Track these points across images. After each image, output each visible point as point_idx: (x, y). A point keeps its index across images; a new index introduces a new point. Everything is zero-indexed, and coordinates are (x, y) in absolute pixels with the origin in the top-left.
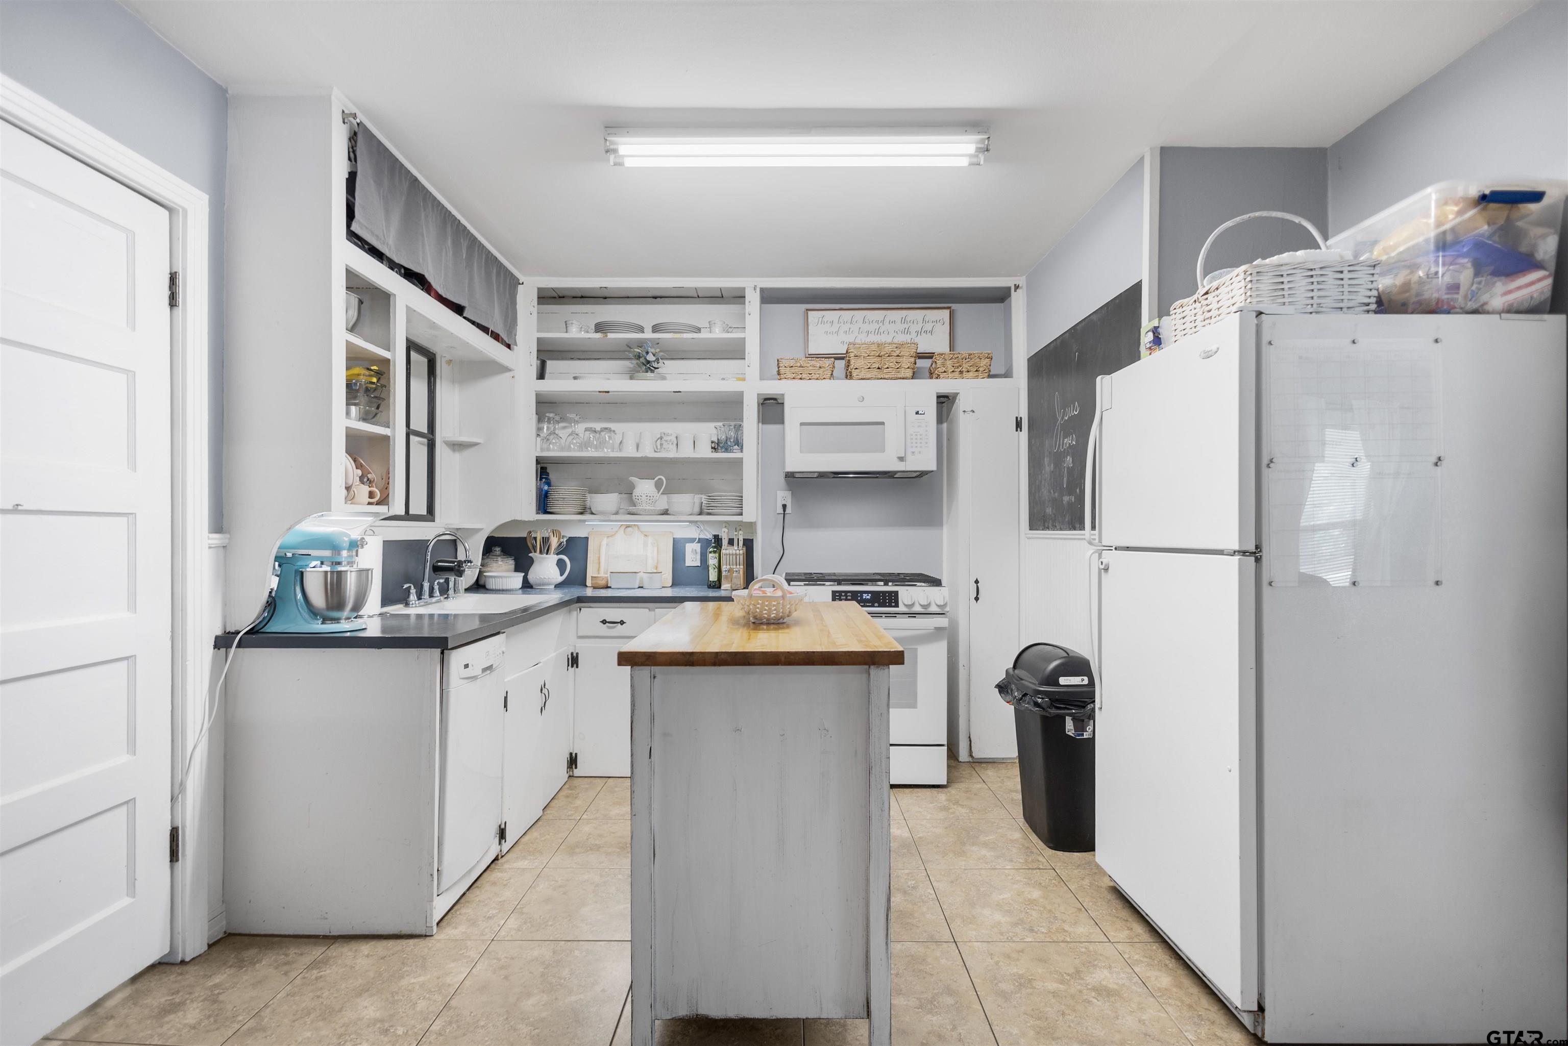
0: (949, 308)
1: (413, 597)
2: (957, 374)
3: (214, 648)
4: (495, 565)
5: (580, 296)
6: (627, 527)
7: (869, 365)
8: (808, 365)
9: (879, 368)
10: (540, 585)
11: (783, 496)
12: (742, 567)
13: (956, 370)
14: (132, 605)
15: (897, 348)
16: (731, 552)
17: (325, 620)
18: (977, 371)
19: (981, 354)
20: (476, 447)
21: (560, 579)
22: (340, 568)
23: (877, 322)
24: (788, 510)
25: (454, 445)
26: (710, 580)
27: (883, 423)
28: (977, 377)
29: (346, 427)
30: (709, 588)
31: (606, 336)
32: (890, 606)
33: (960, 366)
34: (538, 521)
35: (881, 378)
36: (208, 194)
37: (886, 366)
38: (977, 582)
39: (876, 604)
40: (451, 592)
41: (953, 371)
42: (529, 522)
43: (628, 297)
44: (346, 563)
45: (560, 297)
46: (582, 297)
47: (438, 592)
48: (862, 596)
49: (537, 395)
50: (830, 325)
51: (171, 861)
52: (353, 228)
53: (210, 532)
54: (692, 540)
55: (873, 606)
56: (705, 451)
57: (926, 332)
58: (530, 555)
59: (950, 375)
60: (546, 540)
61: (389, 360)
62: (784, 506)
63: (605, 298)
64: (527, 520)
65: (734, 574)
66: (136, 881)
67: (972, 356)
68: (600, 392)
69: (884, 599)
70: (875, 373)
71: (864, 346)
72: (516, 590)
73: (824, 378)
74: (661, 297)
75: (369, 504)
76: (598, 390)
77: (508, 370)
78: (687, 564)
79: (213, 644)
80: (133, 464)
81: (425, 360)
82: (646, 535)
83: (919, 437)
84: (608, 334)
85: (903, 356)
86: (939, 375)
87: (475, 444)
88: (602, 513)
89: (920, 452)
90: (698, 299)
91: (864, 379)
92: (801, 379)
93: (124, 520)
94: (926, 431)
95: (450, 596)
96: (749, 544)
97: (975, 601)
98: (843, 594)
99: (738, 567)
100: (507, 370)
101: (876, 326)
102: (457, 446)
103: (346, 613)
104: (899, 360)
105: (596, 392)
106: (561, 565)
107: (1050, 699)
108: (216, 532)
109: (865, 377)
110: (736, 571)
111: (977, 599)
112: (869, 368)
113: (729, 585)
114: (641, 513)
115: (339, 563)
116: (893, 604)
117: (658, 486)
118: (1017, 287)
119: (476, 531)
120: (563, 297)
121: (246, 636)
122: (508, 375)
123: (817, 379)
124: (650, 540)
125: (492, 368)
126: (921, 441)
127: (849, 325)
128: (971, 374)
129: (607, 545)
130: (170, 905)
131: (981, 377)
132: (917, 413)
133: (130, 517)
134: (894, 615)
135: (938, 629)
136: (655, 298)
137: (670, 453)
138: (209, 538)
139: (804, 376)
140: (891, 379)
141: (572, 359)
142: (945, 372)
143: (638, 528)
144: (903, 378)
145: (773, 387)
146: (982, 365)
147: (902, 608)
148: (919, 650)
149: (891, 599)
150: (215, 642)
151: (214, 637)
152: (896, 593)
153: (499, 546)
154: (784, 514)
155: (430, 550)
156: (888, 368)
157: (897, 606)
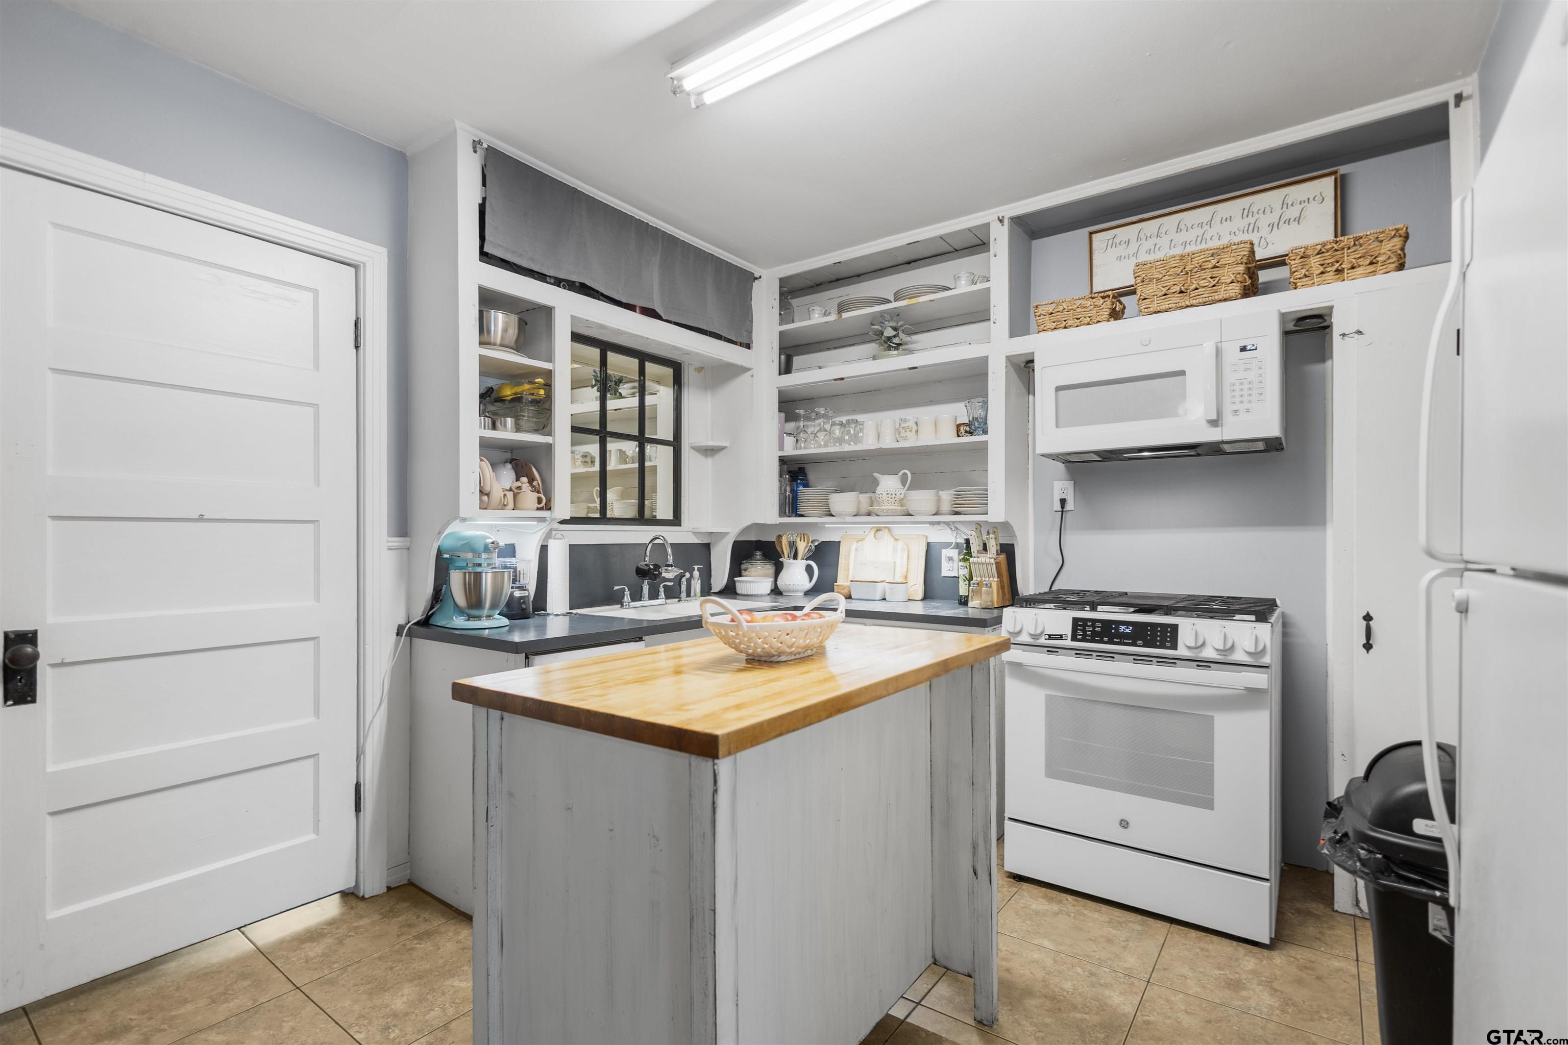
0: (1335, 173)
1: (627, 598)
2: (1329, 276)
3: (397, 635)
4: (753, 569)
5: (835, 279)
6: (878, 530)
7: (1164, 290)
8: (1075, 307)
9: (1181, 292)
10: (789, 592)
11: (1062, 487)
12: (996, 579)
13: (1329, 269)
14: (317, 597)
15: (1213, 255)
16: (983, 560)
17: (470, 617)
18: (1371, 263)
19: (1383, 232)
20: (724, 451)
21: (808, 585)
22: (479, 570)
23: (1201, 225)
24: (1070, 506)
25: (706, 450)
26: (961, 594)
27: (1182, 373)
28: (1374, 273)
29: (480, 437)
30: (960, 604)
31: (841, 316)
32: (1162, 646)
33: (1338, 262)
34: (781, 525)
35: (1187, 306)
36: (386, 247)
37: (1193, 287)
38: (1368, 618)
39: (1140, 642)
40: (683, 595)
41: (1322, 273)
42: (776, 525)
43: (881, 269)
44: (486, 565)
45: (818, 285)
46: (838, 280)
47: (663, 594)
48: (1117, 629)
49: (780, 392)
50: (1124, 246)
51: (356, 810)
52: (486, 249)
53: (389, 536)
54: (947, 545)
55: (1134, 644)
56: (948, 437)
57: (1288, 221)
58: (781, 559)
59: (1316, 280)
60: (792, 545)
61: (551, 370)
62: (1063, 502)
63: (859, 276)
64: (770, 523)
65: (983, 589)
66: (320, 823)
67: (1361, 241)
68: (835, 380)
69: (1154, 635)
70: (1175, 299)
71: (1159, 263)
72: (762, 596)
73: (1098, 322)
74: (915, 261)
75: (538, 509)
76: (832, 378)
77: (748, 369)
78: (943, 574)
79: (396, 631)
80: (317, 482)
81: (669, 371)
82: (896, 539)
83: (1246, 386)
84: (843, 314)
85: (1224, 266)
86: (1295, 284)
87: (721, 449)
88: (841, 515)
89: (1248, 410)
90: (956, 253)
91: (1159, 312)
92: (1065, 328)
93: (311, 526)
94: (1261, 375)
95: (682, 599)
96: (1008, 551)
97: (1365, 651)
98: (1089, 624)
99: (991, 579)
100: (745, 370)
101: (1199, 231)
102: (709, 451)
103: (486, 612)
104: (1215, 272)
105: (830, 380)
106: (809, 569)
107: (1385, 857)
108: (400, 536)
109: (1158, 309)
110: (987, 585)
111: (1368, 646)
112: (1165, 295)
113: (978, 602)
114: (880, 514)
115: (480, 565)
116: (1168, 644)
117: (904, 481)
118: (1459, 98)
119: (724, 535)
120: (821, 284)
121: (415, 627)
122: (749, 374)
123: (1089, 324)
124: (900, 544)
125: (731, 372)
126: (1250, 392)
127: (1154, 240)
128: (1359, 271)
129: (856, 549)
130: (355, 847)
131: (1382, 272)
132: (1243, 349)
133: (316, 523)
134: (1172, 661)
135: (1250, 690)
136: (909, 263)
137: (910, 442)
138: (388, 542)
139: (1070, 323)
140: (1204, 304)
141: (828, 349)
142: (1306, 276)
143: (889, 530)
144: (1225, 300)
145: (1022, 345)
146: (1382, 251)
147: (1181, 651)
148: (1216, 719)
149: (1168, 636)
150: (398, 630)
151: (397, 626)
152: (1175, 628)
153: (760, 550)
154: (1062, 511)
155: (648, 555)
156: (1196, 289)
157: (1174, 647)
